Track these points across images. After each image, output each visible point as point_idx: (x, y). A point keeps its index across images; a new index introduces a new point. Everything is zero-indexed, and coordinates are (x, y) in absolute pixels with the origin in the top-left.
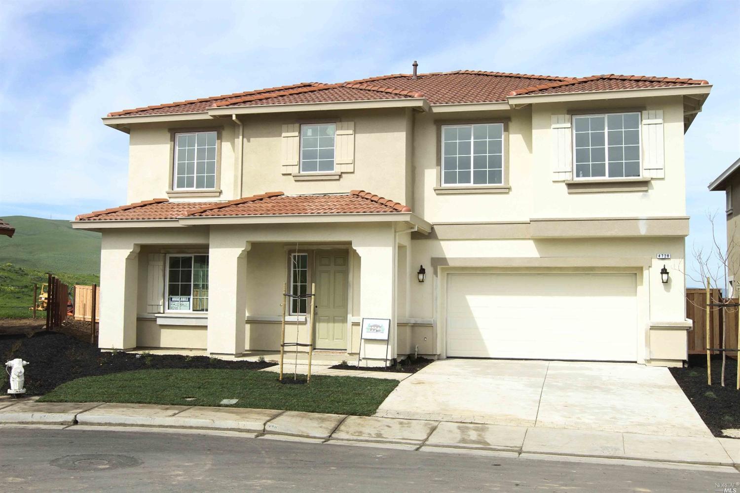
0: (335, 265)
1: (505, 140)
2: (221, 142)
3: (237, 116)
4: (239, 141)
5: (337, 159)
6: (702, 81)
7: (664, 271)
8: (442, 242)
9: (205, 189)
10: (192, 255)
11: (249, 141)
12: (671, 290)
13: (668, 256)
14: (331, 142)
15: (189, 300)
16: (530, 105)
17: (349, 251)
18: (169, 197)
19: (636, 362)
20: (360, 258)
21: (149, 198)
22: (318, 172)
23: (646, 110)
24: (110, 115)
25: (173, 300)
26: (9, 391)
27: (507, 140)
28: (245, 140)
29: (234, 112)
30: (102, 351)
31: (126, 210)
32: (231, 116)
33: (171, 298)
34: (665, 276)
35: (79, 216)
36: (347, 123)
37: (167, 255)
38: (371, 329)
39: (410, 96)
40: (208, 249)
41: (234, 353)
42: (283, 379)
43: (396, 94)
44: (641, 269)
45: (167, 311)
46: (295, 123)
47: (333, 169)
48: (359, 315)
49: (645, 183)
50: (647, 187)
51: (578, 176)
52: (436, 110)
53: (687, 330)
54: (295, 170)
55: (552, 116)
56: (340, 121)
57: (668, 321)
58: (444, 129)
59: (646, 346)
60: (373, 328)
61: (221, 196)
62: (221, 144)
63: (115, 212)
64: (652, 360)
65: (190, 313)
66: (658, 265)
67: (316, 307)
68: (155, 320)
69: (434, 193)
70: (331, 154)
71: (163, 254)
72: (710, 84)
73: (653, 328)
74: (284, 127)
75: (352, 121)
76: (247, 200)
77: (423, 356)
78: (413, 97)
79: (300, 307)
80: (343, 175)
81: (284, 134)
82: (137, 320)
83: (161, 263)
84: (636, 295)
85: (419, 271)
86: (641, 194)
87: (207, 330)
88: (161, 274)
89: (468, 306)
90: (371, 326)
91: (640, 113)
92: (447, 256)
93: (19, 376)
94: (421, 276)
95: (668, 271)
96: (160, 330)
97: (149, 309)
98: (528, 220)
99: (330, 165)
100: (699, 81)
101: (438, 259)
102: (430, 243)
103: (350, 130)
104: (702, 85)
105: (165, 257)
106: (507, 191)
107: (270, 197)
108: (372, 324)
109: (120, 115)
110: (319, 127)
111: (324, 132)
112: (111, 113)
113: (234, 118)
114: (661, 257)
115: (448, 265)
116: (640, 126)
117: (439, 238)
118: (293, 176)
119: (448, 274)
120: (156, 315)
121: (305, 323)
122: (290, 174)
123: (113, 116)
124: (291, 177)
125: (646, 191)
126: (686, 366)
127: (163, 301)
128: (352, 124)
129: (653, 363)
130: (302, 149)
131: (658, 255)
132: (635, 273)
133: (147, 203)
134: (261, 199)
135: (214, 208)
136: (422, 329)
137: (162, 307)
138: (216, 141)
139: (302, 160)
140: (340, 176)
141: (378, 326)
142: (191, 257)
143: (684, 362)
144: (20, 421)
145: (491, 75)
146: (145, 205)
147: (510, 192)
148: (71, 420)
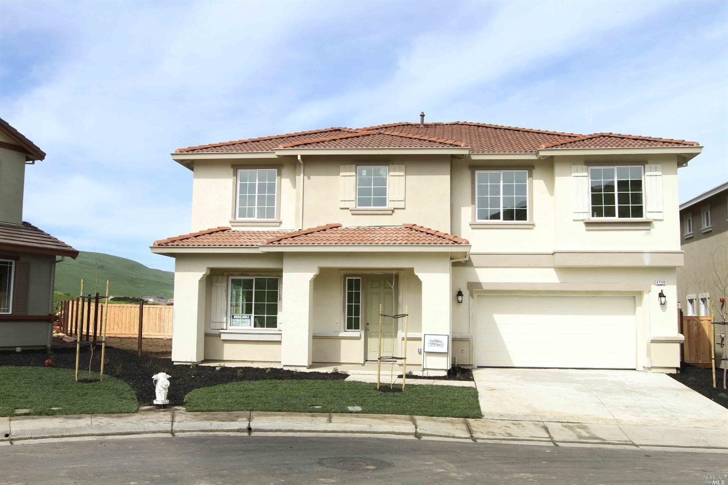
0: (385, 288)
1: (529, 184)
2: (281, 178)
3: (302, 156)
4: (300, 178)
5: (390, 196)
6: (694, 143)
7: (661, 295)
8: (477, 270)
9: (265, 220)
10: (254, 278)
11: (309, 178)
12: (667, 310)
13: (664, 282)
14: (383, 182)
15: (250, 318)
16: (552, 156)
17: (399, 276)
18: (232, 226)
19: (635, 369)
20: (421, 282)
21: (214, 226)
22: (372, 207)
23: (647, 164)
24: (178, 151)
25: (235, 317)
26: (155, 402)
27: (531, 185)
28: (305, 177)
29: (299, 153)
30: (175, 364)
31: (196, 236)
32: (296, 156)
33: (233, 316)
34: (663, 299)
35: (157, 241)
36: (398, 166)
37: (230, 277)
38: (432, 344)
39: (457, 146)
40: (282, 272)
41: (307, 365)
42: (380, 388)
43: (441, 143)
44: (640, 293)
45: (229, 327)
46: (352, 164)
47: (386, 205)
48: (420, 331)
49: (648, 223)
50: (650, 226)
51: (593, 216)
52: (474, 157)
53: (680, 343)
54: (352, 205)
55: (572, 166)
56: (393, 164)
57: (666, 336)
58: (477, 172)
59: (647, 356)
60: (434, 342)
61: (281, 225)
62: (281, 180)
63: (187, 239)
64: (652, 367)
65: (252, 330)
66: (656, 290)
67: (368, 324)
68: (219, 335)
69: (469, 228)
70: (384, 192)
71: (226, 277)
72: (700, 146)
73: (653, 341)
74: (342, 167)
75: (404, 164)
76: (314, 231)
77: (460, 366)
78: (460, 146)
79: (353, 324)
80: (396, 211)
81: (342, 174)
82: (205, 336)
83: (225, 285)
84: (634, 314)
85: (457, 294)
86: (645, 232)
87: (281, 344)
88: (224, 294)
89: (495, 324)
90: (432, 341)
91: (642, 166)
92: (481, 282)
93: (164, 389)
94: (460, 298)
95: (665, 295)
96: (223, 345)
97: (213, 326)
98: (551, 251)
99: (383, 202)
100: (693, 142)
101: (474, 283)
102: (467, 269)
103: (402, 171)
104: (695, 146)
105: (228, 278)
106: (532, 226)
107: (331, 228)
108: (432, 340)
109: (188, 152)
110: (373, 168)
111: (377, 173)
112: (179, 150)
113: (299, 158)
114: (659, 284)
115: (483, 289)
116: (643, 177)
117: (475, 265)
118: (351, 210)
119: (478, 296)
120: (221, 331)
121: (359, 338)
122: (348, 208)
123: (181, 152)
124: (348, 211)
125: (649, 230)
126: (679, 372)
127: (226, 318)
128: (403, 167)
129: (653, 370)
130: (358, 187)
131: (656, 282)
132: (635, 297)
133: (213, 231)
134: (325, 230)
135: (288, 237)
136: (460, 343)
137: (225, 324)
138: (277, 177)
139: (357, 197)
140: (393, 211)
141: (438, 341)
142: (253, 280)
143: (677, 369)
144: (200, 429)
145: (491, 127)
146: (212, 233)
147: (534, 228)
148: (245, 428)
